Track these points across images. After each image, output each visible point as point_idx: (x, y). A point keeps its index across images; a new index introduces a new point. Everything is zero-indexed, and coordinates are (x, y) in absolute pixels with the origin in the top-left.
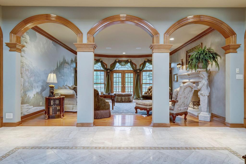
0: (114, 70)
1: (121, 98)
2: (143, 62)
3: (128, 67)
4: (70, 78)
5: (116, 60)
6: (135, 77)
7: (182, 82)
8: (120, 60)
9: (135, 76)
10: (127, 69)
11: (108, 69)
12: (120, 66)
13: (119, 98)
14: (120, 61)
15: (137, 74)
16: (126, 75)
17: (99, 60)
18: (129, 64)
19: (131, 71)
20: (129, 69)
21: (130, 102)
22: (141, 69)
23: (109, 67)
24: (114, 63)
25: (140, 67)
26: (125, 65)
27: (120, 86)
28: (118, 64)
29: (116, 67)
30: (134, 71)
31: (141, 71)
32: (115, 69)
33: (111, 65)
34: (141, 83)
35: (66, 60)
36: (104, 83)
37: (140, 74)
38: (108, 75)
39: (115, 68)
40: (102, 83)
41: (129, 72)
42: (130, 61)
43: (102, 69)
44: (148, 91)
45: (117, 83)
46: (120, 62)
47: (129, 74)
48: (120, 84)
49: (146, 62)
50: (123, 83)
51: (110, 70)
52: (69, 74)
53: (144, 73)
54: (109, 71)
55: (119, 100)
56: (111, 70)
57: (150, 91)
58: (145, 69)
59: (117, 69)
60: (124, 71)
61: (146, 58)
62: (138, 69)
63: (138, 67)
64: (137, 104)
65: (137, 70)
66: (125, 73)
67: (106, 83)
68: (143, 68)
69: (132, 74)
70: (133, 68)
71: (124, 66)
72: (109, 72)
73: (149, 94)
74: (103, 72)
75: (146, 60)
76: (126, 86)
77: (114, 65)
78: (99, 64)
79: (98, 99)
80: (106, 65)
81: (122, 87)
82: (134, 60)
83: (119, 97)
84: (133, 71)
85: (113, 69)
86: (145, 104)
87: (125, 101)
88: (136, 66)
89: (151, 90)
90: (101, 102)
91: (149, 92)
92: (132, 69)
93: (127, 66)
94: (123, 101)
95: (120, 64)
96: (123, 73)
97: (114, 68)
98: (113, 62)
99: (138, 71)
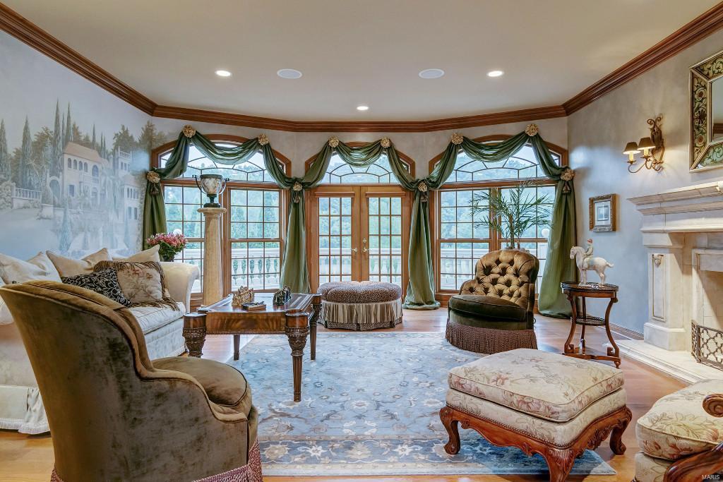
0: (319, 183)
1: (351, 309)
2: (445, 148)
3: (380, 171)
4: (112, 216)
5: (328, 143)
6: (408, 214)
7: (664, 232)
8: (345, 142)
9: (407, 209)
10: (374, 180)
11: (296, 180)
12: (347, 168)
13: (342, 308)
14: (344, 145)
15: (417, 198)
16: (373, 202)
17: (257, 139)
18: (384, 159)
19: (394, 188)
20: (385, 180)
21: (391, 326)
22: (435, 180)
23: (298, 171)
24: (319, 154)
25: (431, 169)
26: (365, 162)
27: (347, 250)
28: (335, 160)
29: (329, 170)
30: (403, 190)
31: (435, 185)
32: (325, 180)
33: (307, 164)
34: (436, 237)
35: (75, 129)
36: (280, 240)
37: (432, 199)
38: (296, 205)
39: (326, 176)
40: (269, 240)
41: (382, 191)
42: (387, 145)
43: (269, 178)
44: (478, 279)
45: (335, 240)
46: (345, 150)
47: (385, 201)
48: (347, 241)
49: (457, 146)
50: (361, 239)
51: (303, 184)
52: (103, 195)
53: (447, 197)
54: (297, 188)
55: (342, 318)
56: (310, 184)
57: (492, 276)
58: (451, 179)
59: (335, 181)
60: (361, 187)
61: (456, 130)
62: (423, 180)
63: (421, 173)
64: (457, 386)
65: (418, 183)
66: (368, 196)
67: (287, 240)
68: (444, 173)
69: (397, 202)
70: (400, 176)
71: (363, 169)
72: (300, 193)
73: (486, 291)
74: (275, 194)
75: (459, 141)
76: (373, 250)
77: (318, 163)
78: (258, 159)
79: (123, 395)
80: (289, 164)
81: (353, 256)
82: (403, 143)
83: (340, 305)
84: (400, 189)
85: (316, 180)
86: (533, 407)
87: (369, 323)
88: (413, 165)
89: (493, 270)
90: (157, 414)
91: (487, 280)
92: (394, 180)
93: (373, 168)
94: (358, 325)
95: (344, 159)
96: (360, 195)
97: (320, 177)
98: (317, 150)
99: (423, 188)
